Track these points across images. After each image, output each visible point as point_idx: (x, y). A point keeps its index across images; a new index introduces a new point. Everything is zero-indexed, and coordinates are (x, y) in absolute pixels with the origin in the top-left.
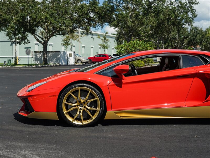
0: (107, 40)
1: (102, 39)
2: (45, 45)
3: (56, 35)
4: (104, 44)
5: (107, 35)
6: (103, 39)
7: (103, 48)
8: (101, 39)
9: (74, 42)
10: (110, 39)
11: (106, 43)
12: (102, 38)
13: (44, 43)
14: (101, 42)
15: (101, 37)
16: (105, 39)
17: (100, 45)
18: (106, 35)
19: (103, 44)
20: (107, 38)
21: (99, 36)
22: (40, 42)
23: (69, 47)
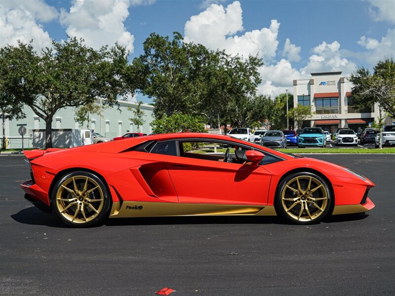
0: (142, 112)
1: (134, 112)
2: (49, 120)
3: (65, 106)
4: (138, 118)
5: (141, 105)
6: (136, 111)
7: (136, 124)
8: (132, 112)
9: (93, 117)
10: (145, 111)
11: (140, 117)
12: (134, 109)
13: (47, 118)
14: (133, 116)
15: (132, 109)
16: (138, 111)
17: (132, 120)
18: (139, 106)
19: (136, 119)
20: (141, 110)
21: (130, 107)
22: (41, 116)
23: (86, 122)
